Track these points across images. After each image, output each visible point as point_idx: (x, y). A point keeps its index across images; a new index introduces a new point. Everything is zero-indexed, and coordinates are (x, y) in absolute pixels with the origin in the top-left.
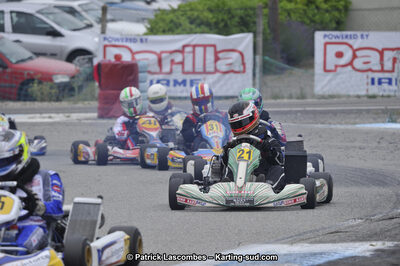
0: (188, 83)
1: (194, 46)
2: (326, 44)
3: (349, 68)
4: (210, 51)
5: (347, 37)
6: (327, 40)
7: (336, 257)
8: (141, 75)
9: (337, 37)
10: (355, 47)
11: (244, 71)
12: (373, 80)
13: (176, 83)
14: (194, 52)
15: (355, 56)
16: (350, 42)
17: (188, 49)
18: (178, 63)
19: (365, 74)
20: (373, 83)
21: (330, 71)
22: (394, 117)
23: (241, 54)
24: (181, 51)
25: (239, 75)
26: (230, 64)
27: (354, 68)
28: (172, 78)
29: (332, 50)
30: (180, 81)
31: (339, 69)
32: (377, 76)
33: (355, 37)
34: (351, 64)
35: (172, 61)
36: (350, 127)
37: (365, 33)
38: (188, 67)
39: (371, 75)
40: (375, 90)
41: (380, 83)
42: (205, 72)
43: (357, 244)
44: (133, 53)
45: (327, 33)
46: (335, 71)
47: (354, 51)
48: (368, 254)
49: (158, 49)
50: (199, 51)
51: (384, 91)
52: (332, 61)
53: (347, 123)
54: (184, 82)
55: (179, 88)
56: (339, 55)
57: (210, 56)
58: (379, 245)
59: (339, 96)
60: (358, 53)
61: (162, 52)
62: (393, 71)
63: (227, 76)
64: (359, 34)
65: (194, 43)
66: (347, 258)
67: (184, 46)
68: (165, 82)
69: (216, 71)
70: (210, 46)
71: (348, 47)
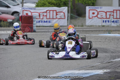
1: (50, 11)
2: (89, 10)
3: (96, 17)
4: (55, 12)
5: (96, 8)
6: (90, 9)
7: (92, 74)
8: (34, 19)
9: (93, 8)
10: (98, 11)
11: (65, 18)
12: (103, 21)
13: (44, 22)
14: (50, 12)
15: (98, 14)
16: (97, 9)
18: (45, 16)
19: (101, 19)
20: (103, 22)
21: (91, 18)
22: (110, 32)
23: (64, 13)
24: (46, 12)
26: (61, 16)
27: (98, 17)
28: (43, 20)
29: (91, 12)
30: (46, 21)
31: (93, 18)
32: (105, 20)
33: (98, 8)
34: (97, 16)
35: (43, 15)
36: (96, 35)
37: (101, 7)
38: (48, 17)
39: (103, 19)
40: (104, 24)
41: (106, 22)
42: (53, 19)
43: (99, 70)
44: (31, 13)
45: (90, 7)
47: (98, 12)
48: (102, 73)
49: (39, 11)
51: (107, 24)
53: (96, 34)
54: (47, 22)
55: (45, 23)
56: (93, 13)
58: (105, 71)
59: (93, 26)
60: (99, 13)
61: (40, 12)
62: (109, 18)
63: (60, 20)
64: (99, 7)
65: (50, 10)
66: (96, 75)
67: (47, 11)
68: (41, 21)
69: (56, 18)
70: (55, 10)
71: (96, 11)
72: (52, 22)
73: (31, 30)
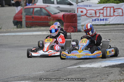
0: (105, 20)
1: (107, 8)
11: (123, 15)
13: (101, 20)
14: (107, 9)
17: (105, 9)
18: (102, 13)
23: (122, 10)
24: (103, 9)
25: (121, 17)
26: (119, 13)
28: (99, 18)
30: (102, 19)
35: (100, 13)
38: (105, 14)
42: (110, 16)
44: (87, 10)
50: (108, 9)
54: (103, 20)
55: (102, 22)
57: (112, 11)
61: (96, 10)
63: (117, 17)
65: (107, 6)
67: (104, 8)
68: (97, 20)
69: (114, 15)
70: (112, 7)
72: (109, 20)
73: (74, 30)
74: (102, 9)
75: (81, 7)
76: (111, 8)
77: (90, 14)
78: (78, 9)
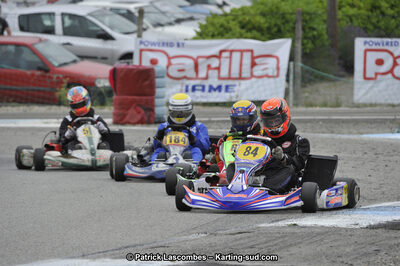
0: (223, 88)
1: (231, 51)
2: (366, 51)
3: (390, 75)
4: (247, 57)
5: (387, 44)
6: (368, 47)
9: (378, 44)
10: (396, 54)
11: (278, 76)
13: (211, 89)
14: (230, 57)
15: (395, 64)
16: (391, 49)
17: (225, 54)
18: (215, 68)
21: (370, 79)
23: (277, 59)
24: (219, 56)
27: (394, 76)
28: (207, 84)
29: (372, 57)
30: (215, 86)
31: (379, 77)
33: (396, 44)
34: (391, 71)
35: (209, 67)
38: (224, 73)
42: (240, 78)
44: (169, 58)
45: (368, 39)
46: (375, 79)
47: (395, 59)
49: (194, 54)
50: (236, 56)
52: (372, 69)
53: (350, 133)
54: (219, 88)
55: (214, 94)
56: (380, 62)
57: (247, 62)
59: (375, 105)
60: (399, 61)
61: (199, 57)
63: (260, 80)
65: (231, 48)
67: (221, 52)
68: (200, 88)
69: (252, 76)
71: (389, 55)
72: (236, 89)
74: (218, 54)
75: (153, 47)
76: (245, 54)
77: (180, 71)
78: (143, 53)
